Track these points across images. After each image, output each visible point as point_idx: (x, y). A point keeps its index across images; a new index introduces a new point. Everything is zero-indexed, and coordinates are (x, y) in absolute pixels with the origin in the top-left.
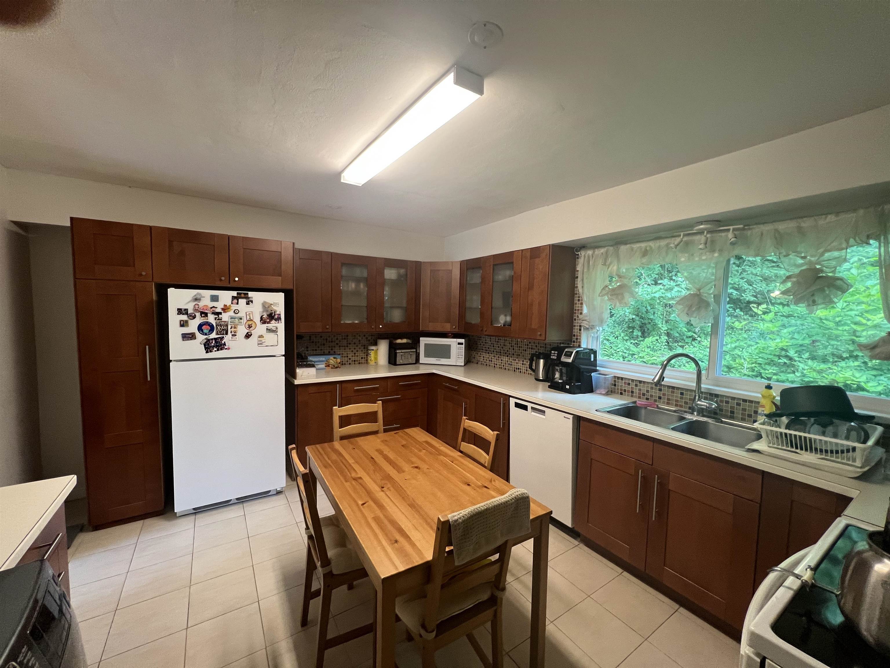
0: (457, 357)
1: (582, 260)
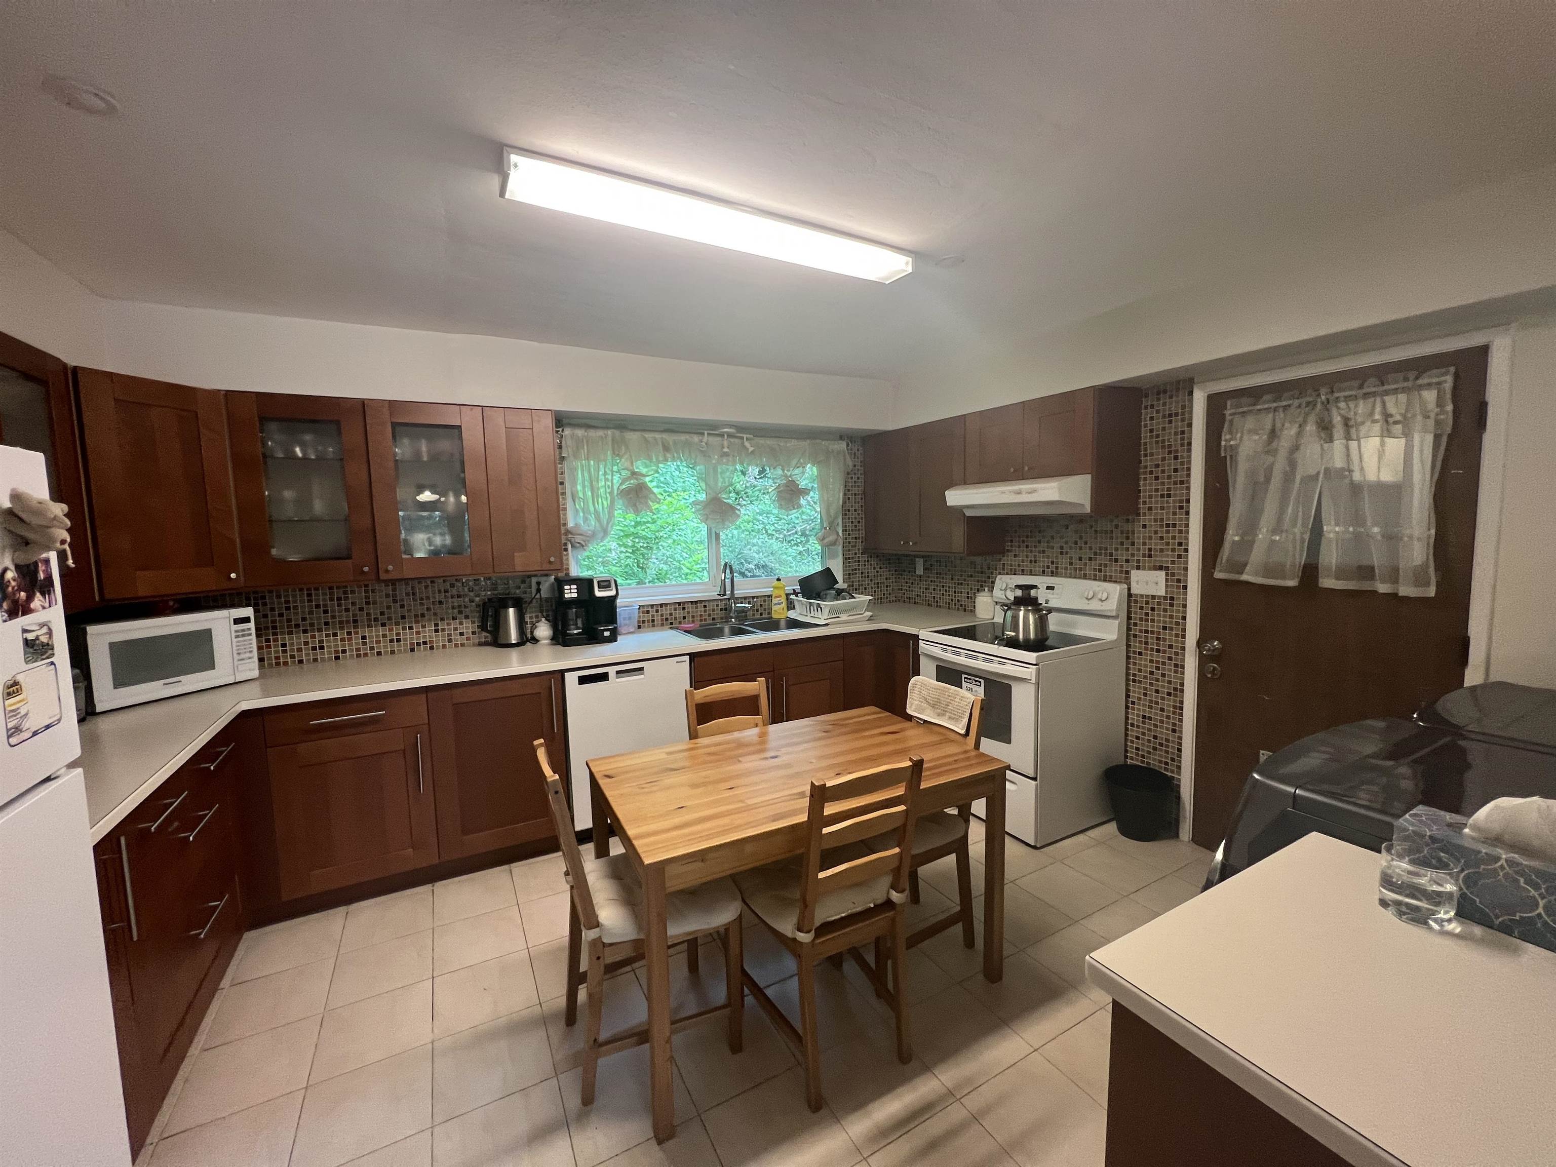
0: (236, 657)
1: (568, 442)
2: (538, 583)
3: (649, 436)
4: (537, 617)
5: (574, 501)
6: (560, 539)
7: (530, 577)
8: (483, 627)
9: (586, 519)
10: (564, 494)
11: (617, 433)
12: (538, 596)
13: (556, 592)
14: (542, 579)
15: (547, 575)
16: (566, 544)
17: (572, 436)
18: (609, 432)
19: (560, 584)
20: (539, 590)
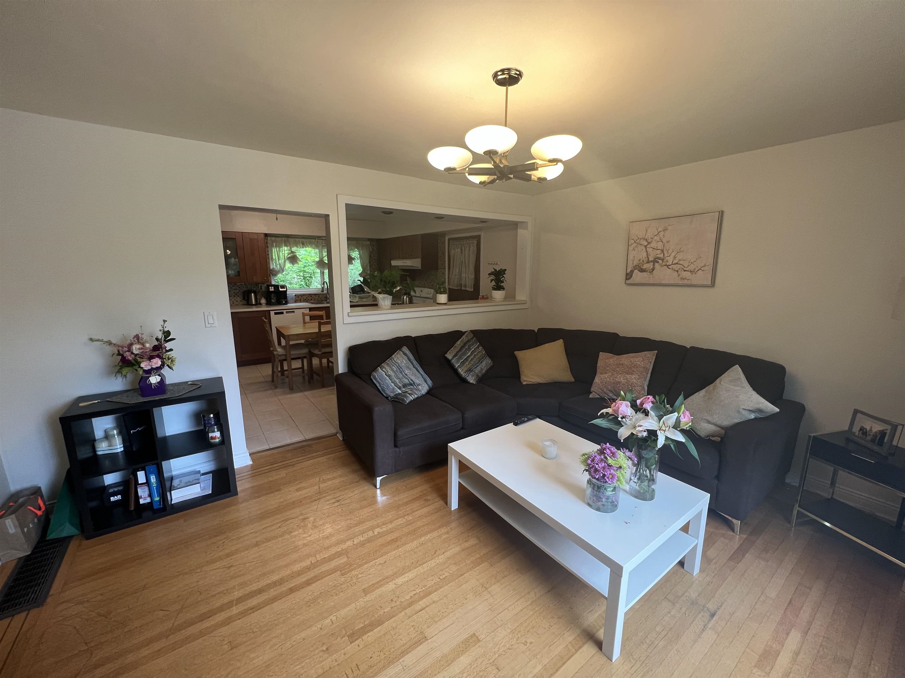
1: (269, 241)
2: (261, 286)
3: (296, 239)
4: (261, 297)
5: (272, 261)
6: (268, 272)
7: (258, 284)
8: (244, 299)
9: (276, 266)
10: (269, 258)
11: (286, 239)
12: (261, 290)
13: (267, 289)
14: (262, 285)
15: (263, 284)
16: (270, 274)
17: (271, 240)
18: (283, 239)
19: (268, 286)
20: (261, 288)
